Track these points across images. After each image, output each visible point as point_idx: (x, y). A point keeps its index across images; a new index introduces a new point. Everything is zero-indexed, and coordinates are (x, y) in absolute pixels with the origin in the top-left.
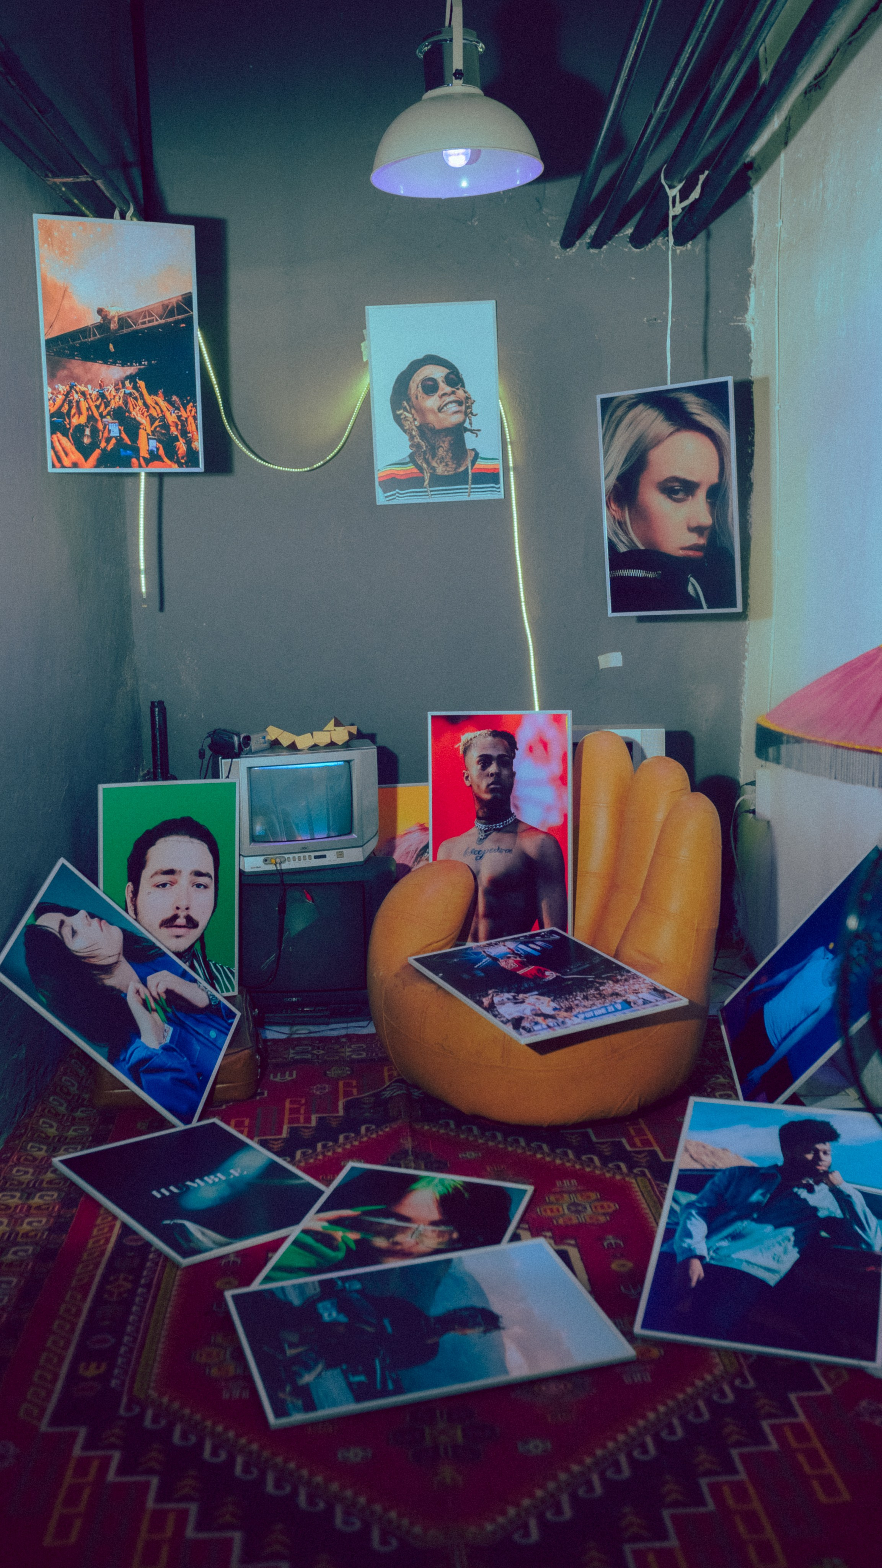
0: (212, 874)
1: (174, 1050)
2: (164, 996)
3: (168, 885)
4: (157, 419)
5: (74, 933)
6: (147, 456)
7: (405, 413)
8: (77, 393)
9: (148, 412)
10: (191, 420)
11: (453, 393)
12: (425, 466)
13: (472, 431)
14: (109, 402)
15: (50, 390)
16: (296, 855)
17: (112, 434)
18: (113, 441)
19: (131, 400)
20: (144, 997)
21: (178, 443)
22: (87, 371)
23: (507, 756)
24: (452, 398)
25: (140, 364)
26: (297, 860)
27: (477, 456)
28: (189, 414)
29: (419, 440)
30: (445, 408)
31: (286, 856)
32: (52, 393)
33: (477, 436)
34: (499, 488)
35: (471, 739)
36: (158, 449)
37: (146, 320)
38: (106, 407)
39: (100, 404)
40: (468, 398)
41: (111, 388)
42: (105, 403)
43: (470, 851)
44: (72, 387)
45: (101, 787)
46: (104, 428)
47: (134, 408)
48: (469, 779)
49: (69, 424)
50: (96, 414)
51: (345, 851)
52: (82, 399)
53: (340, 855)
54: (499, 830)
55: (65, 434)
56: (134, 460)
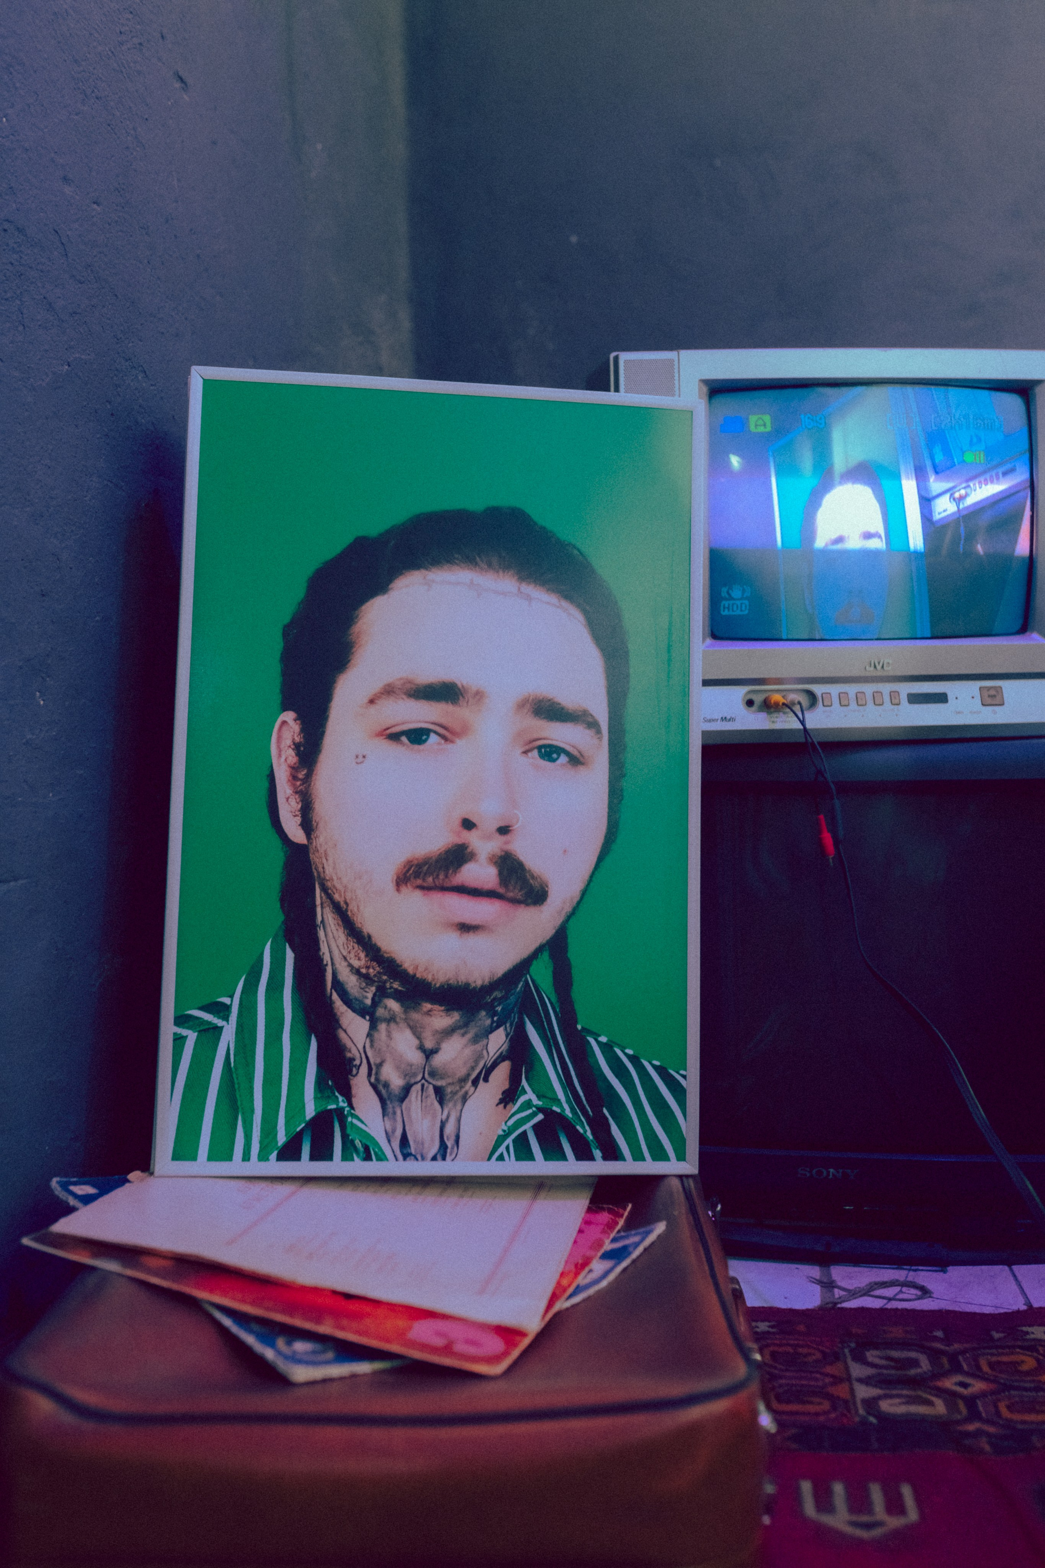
3: (433, 738)
16: (851, 689)
26: (853, 704)
31: (818, 689)
51: (1005, 684)
53: (993, 699)
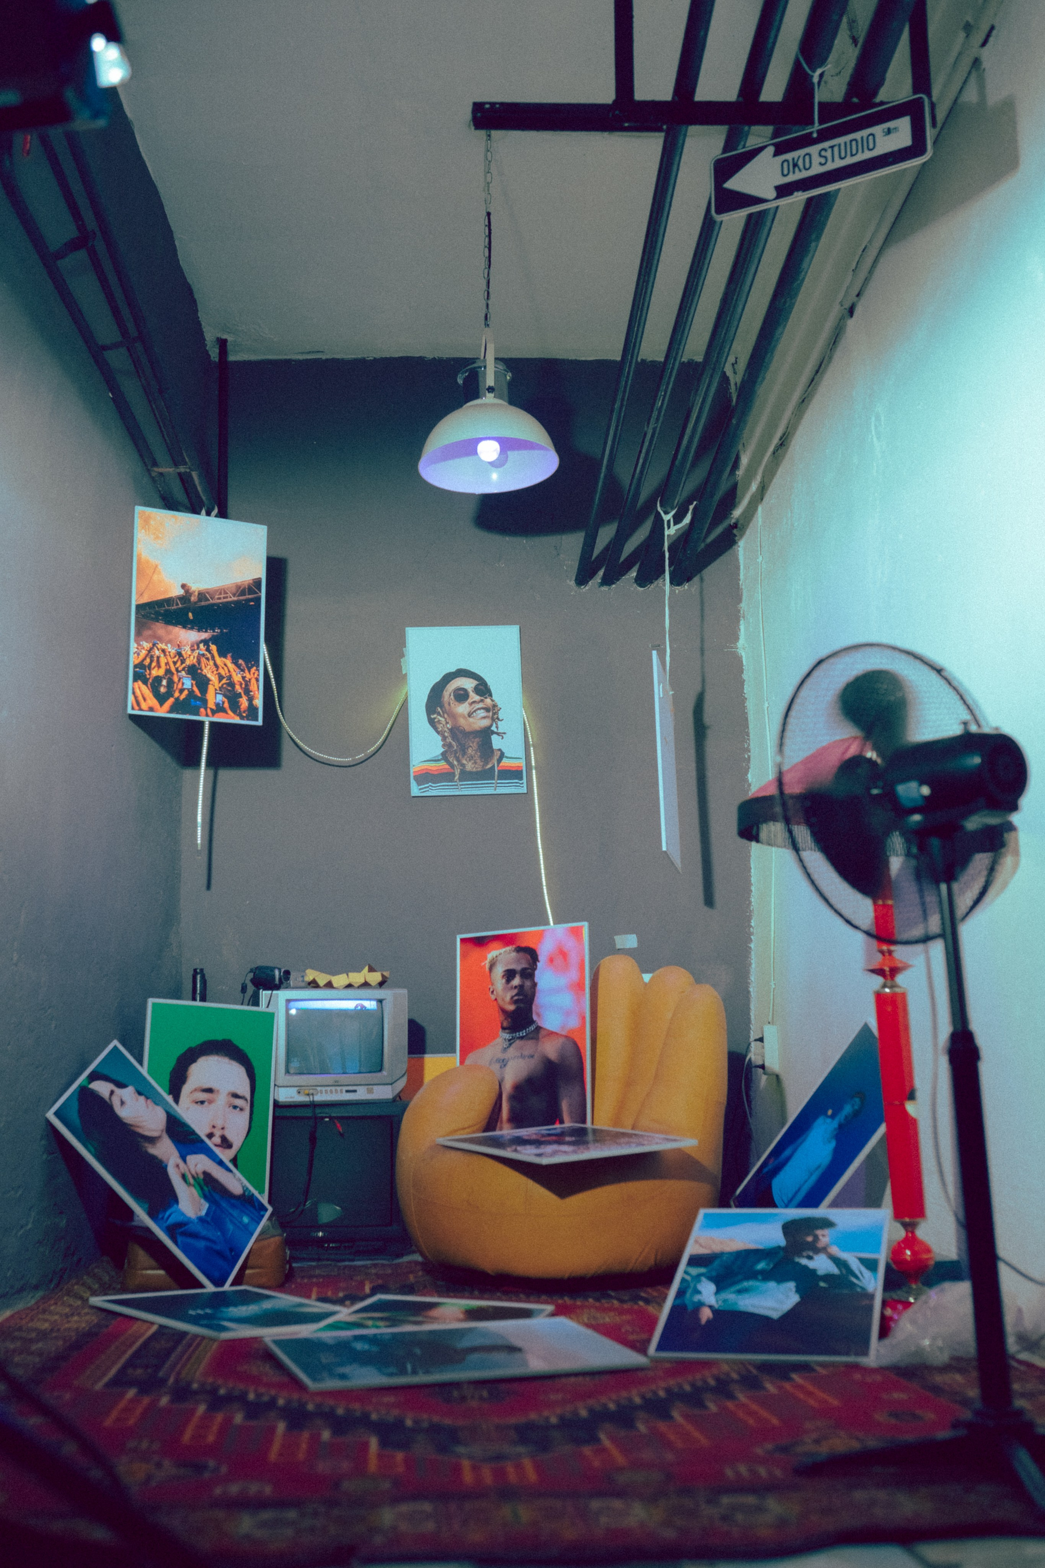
0: (248, 1097)
1: (208, 1223)
2: (201, 1177)
3: (206, 1103)
4: (224, 678)
5: (122, 1103)
6: (214, 707)
7: (439, 717)
8: (158, 650)
9: (217, 670)
10: (253, 681)
11: (482, 701)
12: (455, 763)
13: (498, 734)
14: (185, 660)
15: (136, 645)
16: (328, 1089)
17: (184, 687)
18: (186, 692)
19: (203, 660)
20: (183, 1171)
21: (240, 699)
22: (169, 633)
23: (528, 969)
24: (481, 705)
25: (214, 631)
26: (329, 1093)
27: (502, 755)
28: (252, 675)
29: (450, 740)
30: (474, 714)
31: (319, 1088)
32: (137, 648)
33: (503, 738)
34: (522, 783)
35: (496, 957)
36: (223, 703)
37: (222, 596)
38: (182, 664)
39: (177, 661)
40: (495, 706)
41: (188, 648)
42: (181, 660)
43: (495, 1059)
44: (154, 645)
45: (151, 1001)
46: (179, 680)
47: (206, 667)
48: (495, 992)
49: (150, 674)
50: (173, 669)
51: (375, 1087)
52: (162, 655)
53: (371, 1091)
54: (522, 1038)
55: (145, 682)
56: (202, 710)
